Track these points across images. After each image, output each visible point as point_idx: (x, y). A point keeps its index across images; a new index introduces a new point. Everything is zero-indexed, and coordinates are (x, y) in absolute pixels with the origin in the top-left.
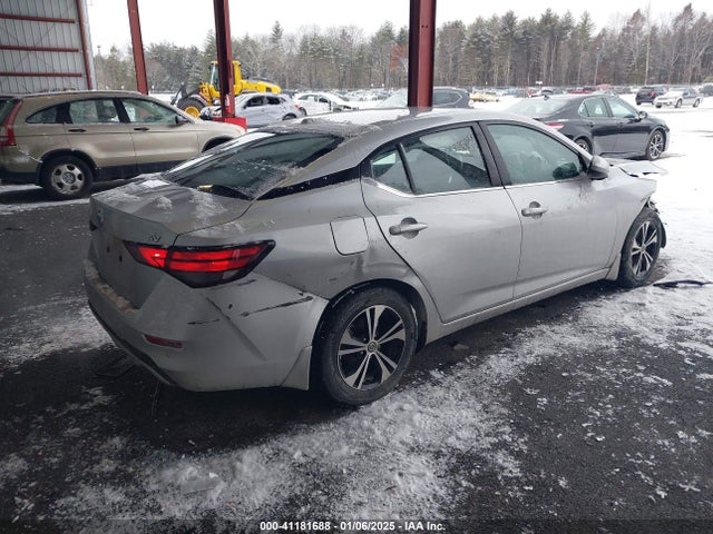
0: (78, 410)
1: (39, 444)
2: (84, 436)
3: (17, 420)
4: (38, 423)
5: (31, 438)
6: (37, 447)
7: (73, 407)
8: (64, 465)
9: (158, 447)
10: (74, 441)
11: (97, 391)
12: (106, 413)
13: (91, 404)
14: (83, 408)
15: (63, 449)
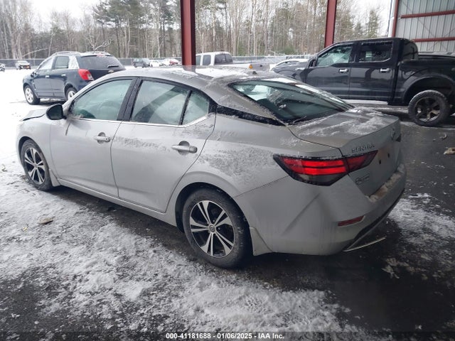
0: (411, 265)
1: (448, 263)
2: (423, 252)
3: (449, 284)
4: (439, 274)
5: (449, 269)
6: (450, 262)
7: (411, 269)
8: (444, 247)
9: (400, 230)
10: (430, 254)
11: (389, 269)
12: (400, 254)
13: (401, 264)
14: (407, 265)
15: (438, 253)
